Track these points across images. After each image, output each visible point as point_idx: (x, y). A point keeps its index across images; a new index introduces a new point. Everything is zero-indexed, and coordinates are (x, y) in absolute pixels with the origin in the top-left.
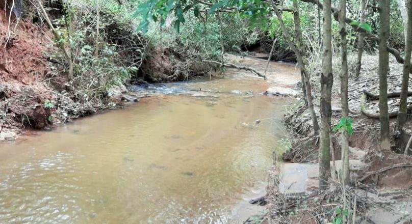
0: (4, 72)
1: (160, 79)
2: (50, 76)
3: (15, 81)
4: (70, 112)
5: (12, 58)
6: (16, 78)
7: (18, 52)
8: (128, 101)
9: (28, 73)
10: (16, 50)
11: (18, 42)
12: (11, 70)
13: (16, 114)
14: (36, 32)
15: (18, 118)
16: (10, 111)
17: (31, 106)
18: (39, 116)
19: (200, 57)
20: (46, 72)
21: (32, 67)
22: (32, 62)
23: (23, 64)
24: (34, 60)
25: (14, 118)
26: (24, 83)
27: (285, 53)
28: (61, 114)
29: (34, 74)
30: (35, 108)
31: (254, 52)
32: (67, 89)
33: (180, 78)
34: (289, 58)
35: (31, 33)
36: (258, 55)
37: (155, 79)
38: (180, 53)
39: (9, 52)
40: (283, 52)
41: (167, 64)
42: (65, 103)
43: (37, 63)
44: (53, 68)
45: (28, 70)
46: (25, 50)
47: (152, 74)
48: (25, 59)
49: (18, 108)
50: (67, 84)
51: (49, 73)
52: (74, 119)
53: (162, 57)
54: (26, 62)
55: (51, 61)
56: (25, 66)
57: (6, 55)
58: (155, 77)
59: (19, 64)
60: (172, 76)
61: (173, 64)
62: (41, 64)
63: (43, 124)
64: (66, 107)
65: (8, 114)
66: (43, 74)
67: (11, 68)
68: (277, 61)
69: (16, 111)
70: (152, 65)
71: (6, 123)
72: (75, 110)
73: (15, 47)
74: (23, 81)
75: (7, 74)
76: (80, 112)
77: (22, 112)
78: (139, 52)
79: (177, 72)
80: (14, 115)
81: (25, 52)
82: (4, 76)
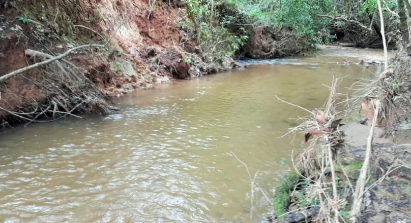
0: (148, 38)
1: (258, 56)
2: (184, 41)
3: (157, 45)
4: (201, 69)
5: (154, 27)
6: (157, 43)
7: (158, 23)
8: (239, 67)
9: (166, 39)
10: (156, 21)
11: (156, 15)
12: (153, 37)
13: (166, 65)
14: (165, 10)
15: (167, 68)
16: (161, 64)
17: (176, 60)
18: (183, 68)
19: (295, 36)
20: (180, 38)
21: (169, 34)
22: (169, 30)
23: (162, 32)
24: (171, 28)
25: (165, 68)
26: (163, 47)
27: (371, 40)
28: (195, 70)
29: (171, 40)
30: (179, 61)
31: (338, 42)
32: (197, 52)
33: (277, 56)
34: (376, 44)
35: (162, 11)
36: (342, 44)
37: (254, 56)
38: (274, 34)
39: (151, 23)
40: (369, 40)
41: (265, 43)
42: (197, 61)
43: (173, 31)
44: (186, 34)
45: (166, 36)
46: (163, 21)
47: (252, 51)
48: (163, 28)
49: (167, 62)
50: (197, 48)
51: (183, 38)
52: (204, 75)
53: (260, 36)
54: (165, 30)
55: (183, 30)
56: (164, 34)
57: (149, 25)
58: (255, 54)
59: (159, 32)
60: (269, 53)
61: (270, 43)
62: (176, 32)
63: (184, 75)
64: (198, 65)
65: (161, 65)
66: (178, 39)
67: (153, 35)
68: (363, 47)
69: (166, 63)
70: (252, 43)
71: (160, 72)
72: (205, 68)
73: (155, 18)
74: (163, 45)
75: (150, 40)
76: (208, 70)
77: (170, 64)
78: (242, 30)
79: (273, 49)
80: (165, 67)
81: (163, 22)
82: (148, 41)
